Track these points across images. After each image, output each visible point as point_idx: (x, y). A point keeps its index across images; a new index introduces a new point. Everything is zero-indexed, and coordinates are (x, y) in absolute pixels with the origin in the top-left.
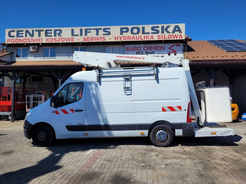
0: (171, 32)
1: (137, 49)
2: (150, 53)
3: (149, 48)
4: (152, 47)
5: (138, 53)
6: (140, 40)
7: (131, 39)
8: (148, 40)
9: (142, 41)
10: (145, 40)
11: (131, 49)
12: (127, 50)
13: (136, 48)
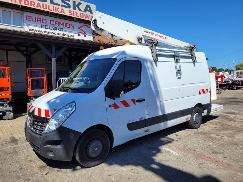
0: (83, 11)
1: (42, 21)
2: (58, 29)
3: (57, 23)
4: (60, 23)
5: (42, 26)
6: (47, 10)
7: (36, 6)
8: (57, 12)
9: (51, 12)
10: (55, 12)
11: (34, 19)
12: (27, 20)
13: (40, 20)
